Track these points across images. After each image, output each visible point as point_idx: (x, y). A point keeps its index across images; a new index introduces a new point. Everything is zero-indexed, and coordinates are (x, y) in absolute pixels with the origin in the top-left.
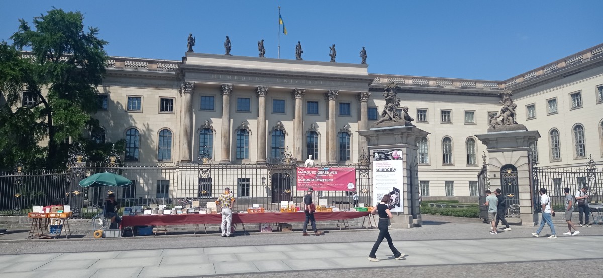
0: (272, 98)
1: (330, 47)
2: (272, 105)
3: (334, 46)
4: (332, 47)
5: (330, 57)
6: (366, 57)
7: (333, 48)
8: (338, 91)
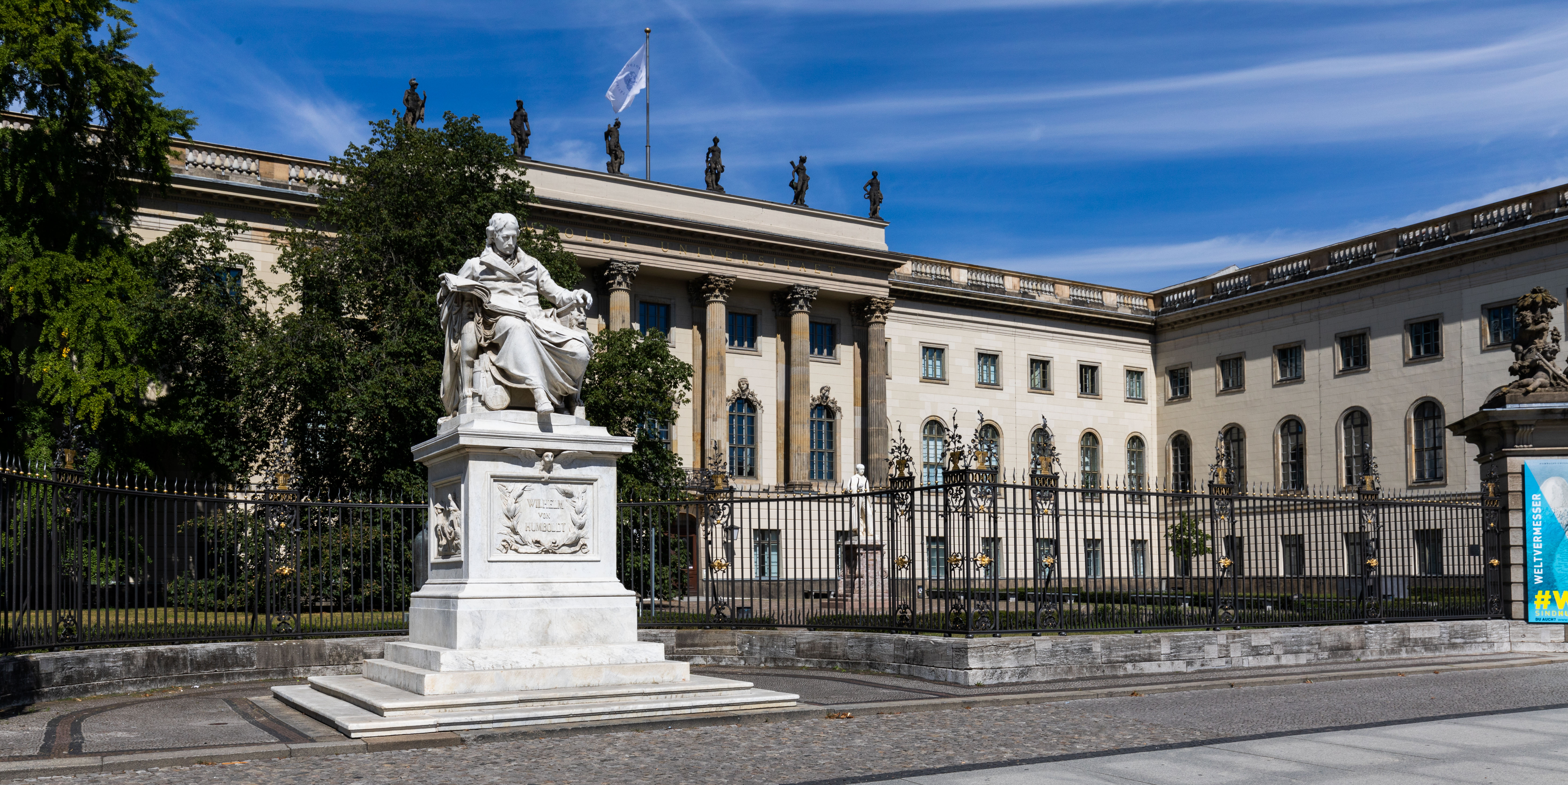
0: (636, 296)
1: (792, 163)
2: (638, 318)
6: (879, 200)
7: (800, 169)
8: (816, 288)
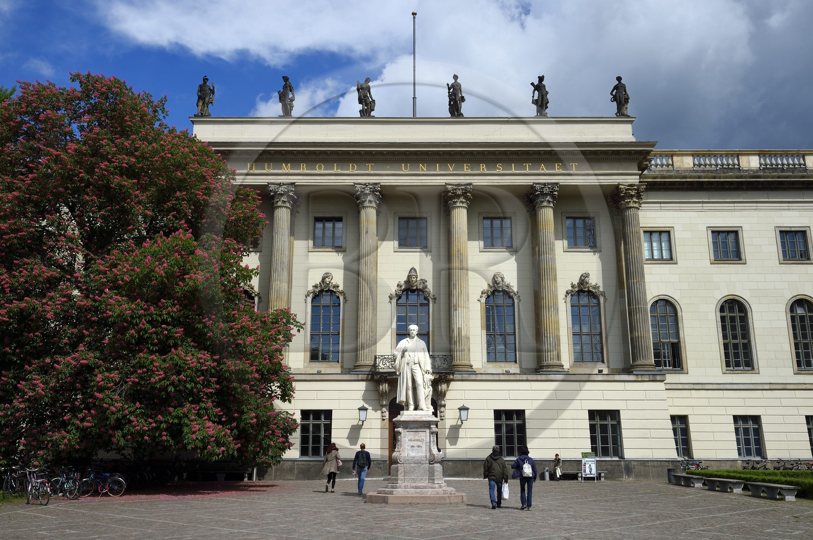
0: (395, 213)
1: (532, 84)
2: (397, 231)
3: (541, 79)
4: (536, 83)
5: (535, 107)
6: (627, 100)
7: (539, 87)
8: (556, 184)
